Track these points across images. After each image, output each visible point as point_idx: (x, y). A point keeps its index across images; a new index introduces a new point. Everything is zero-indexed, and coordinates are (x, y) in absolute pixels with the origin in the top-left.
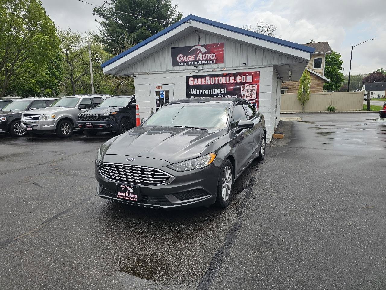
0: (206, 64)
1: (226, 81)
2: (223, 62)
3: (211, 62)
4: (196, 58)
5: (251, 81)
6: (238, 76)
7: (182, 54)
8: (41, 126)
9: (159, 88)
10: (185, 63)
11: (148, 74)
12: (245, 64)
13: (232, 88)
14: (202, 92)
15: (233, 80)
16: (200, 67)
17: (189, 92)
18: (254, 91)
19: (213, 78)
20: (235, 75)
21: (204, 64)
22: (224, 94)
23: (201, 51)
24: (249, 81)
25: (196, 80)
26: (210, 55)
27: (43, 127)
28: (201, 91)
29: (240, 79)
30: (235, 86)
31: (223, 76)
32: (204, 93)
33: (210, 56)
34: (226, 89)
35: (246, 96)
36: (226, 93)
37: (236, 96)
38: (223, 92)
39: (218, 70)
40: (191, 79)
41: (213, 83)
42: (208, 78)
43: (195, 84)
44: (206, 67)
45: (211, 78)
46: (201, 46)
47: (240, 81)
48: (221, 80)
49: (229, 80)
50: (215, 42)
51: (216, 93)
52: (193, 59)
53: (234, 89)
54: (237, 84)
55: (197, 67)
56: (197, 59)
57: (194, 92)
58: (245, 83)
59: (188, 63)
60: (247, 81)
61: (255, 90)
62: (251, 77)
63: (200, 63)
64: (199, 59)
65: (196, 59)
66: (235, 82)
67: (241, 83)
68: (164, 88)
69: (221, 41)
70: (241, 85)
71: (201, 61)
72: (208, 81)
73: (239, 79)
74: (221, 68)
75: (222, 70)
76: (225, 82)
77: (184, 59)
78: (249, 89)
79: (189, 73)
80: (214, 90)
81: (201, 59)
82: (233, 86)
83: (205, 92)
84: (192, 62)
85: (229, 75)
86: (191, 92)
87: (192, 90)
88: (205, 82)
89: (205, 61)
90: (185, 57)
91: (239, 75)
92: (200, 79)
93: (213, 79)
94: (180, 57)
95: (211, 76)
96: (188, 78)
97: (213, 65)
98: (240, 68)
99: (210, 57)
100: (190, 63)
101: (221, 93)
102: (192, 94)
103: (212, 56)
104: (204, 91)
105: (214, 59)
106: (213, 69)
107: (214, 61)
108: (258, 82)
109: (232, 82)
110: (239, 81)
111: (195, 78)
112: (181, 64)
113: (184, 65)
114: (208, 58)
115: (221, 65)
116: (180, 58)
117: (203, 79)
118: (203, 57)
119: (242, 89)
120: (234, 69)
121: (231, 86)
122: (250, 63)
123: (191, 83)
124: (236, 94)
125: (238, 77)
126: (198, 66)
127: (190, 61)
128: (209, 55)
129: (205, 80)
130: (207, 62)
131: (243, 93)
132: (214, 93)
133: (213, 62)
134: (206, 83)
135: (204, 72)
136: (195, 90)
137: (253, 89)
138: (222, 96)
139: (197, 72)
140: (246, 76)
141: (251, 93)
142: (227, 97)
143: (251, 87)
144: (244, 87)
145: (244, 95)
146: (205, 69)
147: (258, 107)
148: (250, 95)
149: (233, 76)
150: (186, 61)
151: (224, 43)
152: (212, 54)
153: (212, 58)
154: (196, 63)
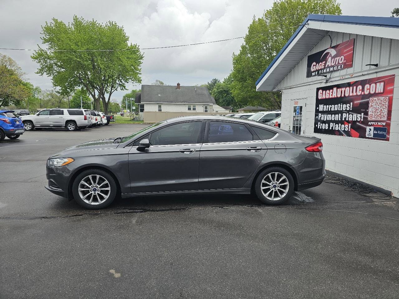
0: (334, 71)
1: (353, 92)
2: (351, 66)
3: (339, 67)
4: (325, 64)
5: (382, 91)
6: (366, 84)
7: (315, 62)
9: (296, 103)
11: (290, 88)
12: (376, 65)
13: (359, 103)
14: (328, 108)
16: (328, 76)
17: (318, 108)
18: (384, 107)
19: (340, 89)
20: (363, 83)
21: (332, 72)
22: (349, 111)
23: (331, 54)
24: (379, 92)
25: (324, 92)
28: (328, 106)
30: (362, 99)
31: (349, 85)
32: (329, 110)
33: (339, 59)
34: (351, 103)
35: (374, 114)
36: (351, 109)
37: (363, 114)
38: (348, 109)
39: (346, 77)
40: (320, 91)
41: (339, 95)
42: (335, 89)
43: (323, 98)
44: (335, 74)
45: (338, 90)
47: (368, 92)
48: (348, 92)
49: (356, 91)
50: (346, 39)
51: (341, 110)
52: (323, 66)
53: (361, 104)
54: (364, 97)
55: (326, 76)
56: (326, 66)
57: (321, 108)
58: (375, 94)
60: (377, 92)
61: (387, 106)
62: (382, 84)
63: (328, 70)
66: (363, 93)
67: (370, 95)
68: (300, 104)
69: (352, 37)
70: (369, 98)
71: (330, 67)
72: (335, 93)
73: (367, 89)
74: (349, 74)
75: (350, 77)
76: (351, 94)
77: (316, 68)
78: (379, 104)
79: (319, 84)
80: (339, 105)
81: (329, 65)
82: (359, 100)
83: (331, 108)
84: (321, 69)
85: (356, 84)
87: (320, 105)
88: (332, 95)
89: (333, 66)
90: (317, 64)
91: (368, 83)
92: (328, 91)
94: (314, 65)
95: (338, 86)
96: (318, 89)
97: (341, 71)
98: (370, 72)
99: (339, 61)
100: (320, 72)
101: (346, 110)
102: (320, 110)
103: (341, 60)
104: (330, 106)
105: (343, 63)
106: (341, 76)
107: (343, 66)
108: (392, 91)
109: (359, 93)
110: (366, 92)
111: (324, 90)
112: (313, 74)
113: (315, 75)
114: (337, 63)
115: (350, 71)
116: (314, 67)
118: (331, 63)
119: (370, 105)
120: (361, 74)
121: (357, 100)
122: (384, 62)
123: (320, 97)
124: (362, 112)
125: (367, 86)
126: (327, 74)
128: (338, 58)
129: (332, 92)
130: (335, 68)
131: (370, 110)
132: (339, 110)
133: (341, 67)
134: (333, 97)
135: (332, 81)
136: (323, 105)
137: (383, 103)
138: (348, 114)
139: (325, 83)
140: (376, 83)
141: (381, 110)
142: (353, 115)
143: (381, 101)
144: (372, 101)
145: (372, 113)
146: (333, 78)
147: (389, 133)
148: (379, 113)
149: (360, 85)
150: (318, 69)
151: (354, 39)
152: (340, 57)
153: (340, 62)
154: (325, 71)
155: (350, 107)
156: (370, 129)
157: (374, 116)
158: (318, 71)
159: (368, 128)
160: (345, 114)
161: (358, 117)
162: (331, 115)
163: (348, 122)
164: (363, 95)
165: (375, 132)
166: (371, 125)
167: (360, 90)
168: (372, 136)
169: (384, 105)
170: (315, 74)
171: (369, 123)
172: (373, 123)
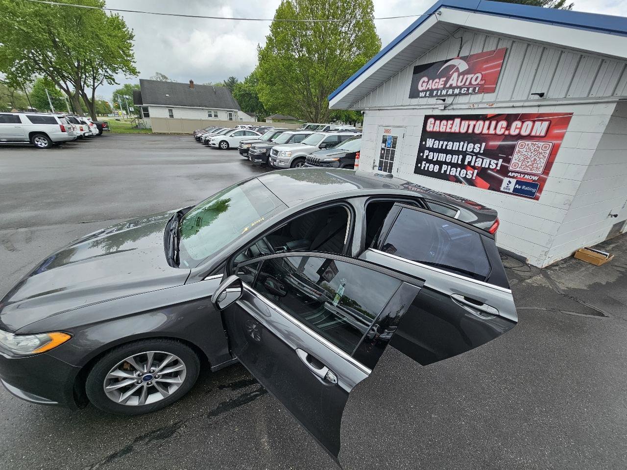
0: (460, 94)
1: (489, 128)
2: (493, 90)
3: (471, 90)
4: (446, 82)
5: (543, 134)
6: (516, 120)
7: (427, 77)
8: (278, 163)
9: (387, 131)
10: (428, 93)
11: (379, 110)
12: (541, 95)
13: (497, 145)
14: (442, 145)
15: (503, 128)
16: (449, 100)
17: (424, 143)
18: (541, 156)
19: (467, 122)
20: (510, 119)
21: (456, 95)
22: (479, 153)
23: (458, 68)
24: (538, 134)
25: (438, 122)
26: (472, 75)
27: (280, 164)
28: (441, 142)
29: (518, 128)
30: (504, 140)
31: (484, 118)
32: (444, 148)
33: (472, 78)
34: (484, 144)
35: (520, 164)
36: (482, 152)
37: (501, 160)
38: (477, 150)
39: (480, 106)
40: (431, 120)
41: (463, 130)
42: (457, 121)
43: (434, 130)
44: (461, 99)
45: (463, 122)
46: (462, 58)
47: (517, 132)
48: (480, 127)
49: (495, 128)
50: (491, 47)
51: (464, 150)
52: (442, 84)
53: (500, 147)
54: (508, 137)
55: (444, 100)
56: (448, 86)
57: (430, 143)
58: (529, 137)
59: (431, 93)
60: (533, 134)
61: (547, 155)
62: (546, 123)
63: (450, 92)
64: (451, 85)
65: (446, 84)
66: (507, 133)
67: (519, 137)
68: (393, 133)
69: (503, 45)
70: (517, 140)
71: (454, 88)
72: (456, 127)
73: (516, 128)
74: (487, 103)
75: (488, 106)
76: (485, 131)
77: (428, 86)
78: (532, 151)
79: (431, 110)
80: (462, 143)
81: (453, 85)
82: (499, 140)
83: (447, 145)
84: (437, 90)
85: (497, 118)
86: (426, 143)
87: (428, 139)
88: (451, 128)
89: (461, 88)
90: (431, 81)
91: (520, 120)
92: (444, 122)
93: (465, 124)
94: (424, 82)
95: (464, 118)
96: (427, 118)
97: (473, 96)
98: (526, 104)
99: (471, 81)
100: (435, 93)
101: (472, 152)
102: (427, 146)
103: (476, 79)
104: (446, 143)
105: (478, 84)
106: (471, 103)
107: (477, 88)
108: (561, 137)
109: (500, 131)
110: (513, 131)
111: (438, 119)
112: (422, 94)
113: (425, 96)
114: (467, 83)
115: (489, 97)
116: (424, 84)
117: (450, 122)
118: (457, 81)
119: (517, 149)
120: (511, 104)
121: (496, 140)
122: (556, 92)
123: (429, 128)
124: (501, 158)
125: (517, 124)
126: (446, 98)
127: (435, 89)
128: (470, 76)
129: (452, 124)
130: (463, 90)
131: (515, 158)
132: (460, 149)
133: (474, 90)
134: (453, 131)
135: (453, 109)
136: (433, 140)
137: (540, 151)
138: (474, 157)
139: (441, 110)
140: (534, 122)
141: (535, 159)
142: (483, 159)
143: (538, 147)
144: (522, 145)
145: (517, 162)
146: (457, 104)
147: (540, 190)
148: (530, 163)
149: (505, 120)
150: (430, 88)
151: (507, 49)
152: (475, 74)
153: (474, 82)
154: (444, 92)
155: (480, 148)
156: (510, 182)
157: (519, 166)
158: (432, 91)
159: (506, 180)
160: (471, 157)
161: (492, 163)
162: (445, 155)
163: (474, 168)
164: (506, 135)
165: (517, 186)
166: (513, 177)
167: (502, 128)
168: (511, 191)
169: (541, 153)
170: (426, 94)
171: (510, 174)
172: (516, 175)
